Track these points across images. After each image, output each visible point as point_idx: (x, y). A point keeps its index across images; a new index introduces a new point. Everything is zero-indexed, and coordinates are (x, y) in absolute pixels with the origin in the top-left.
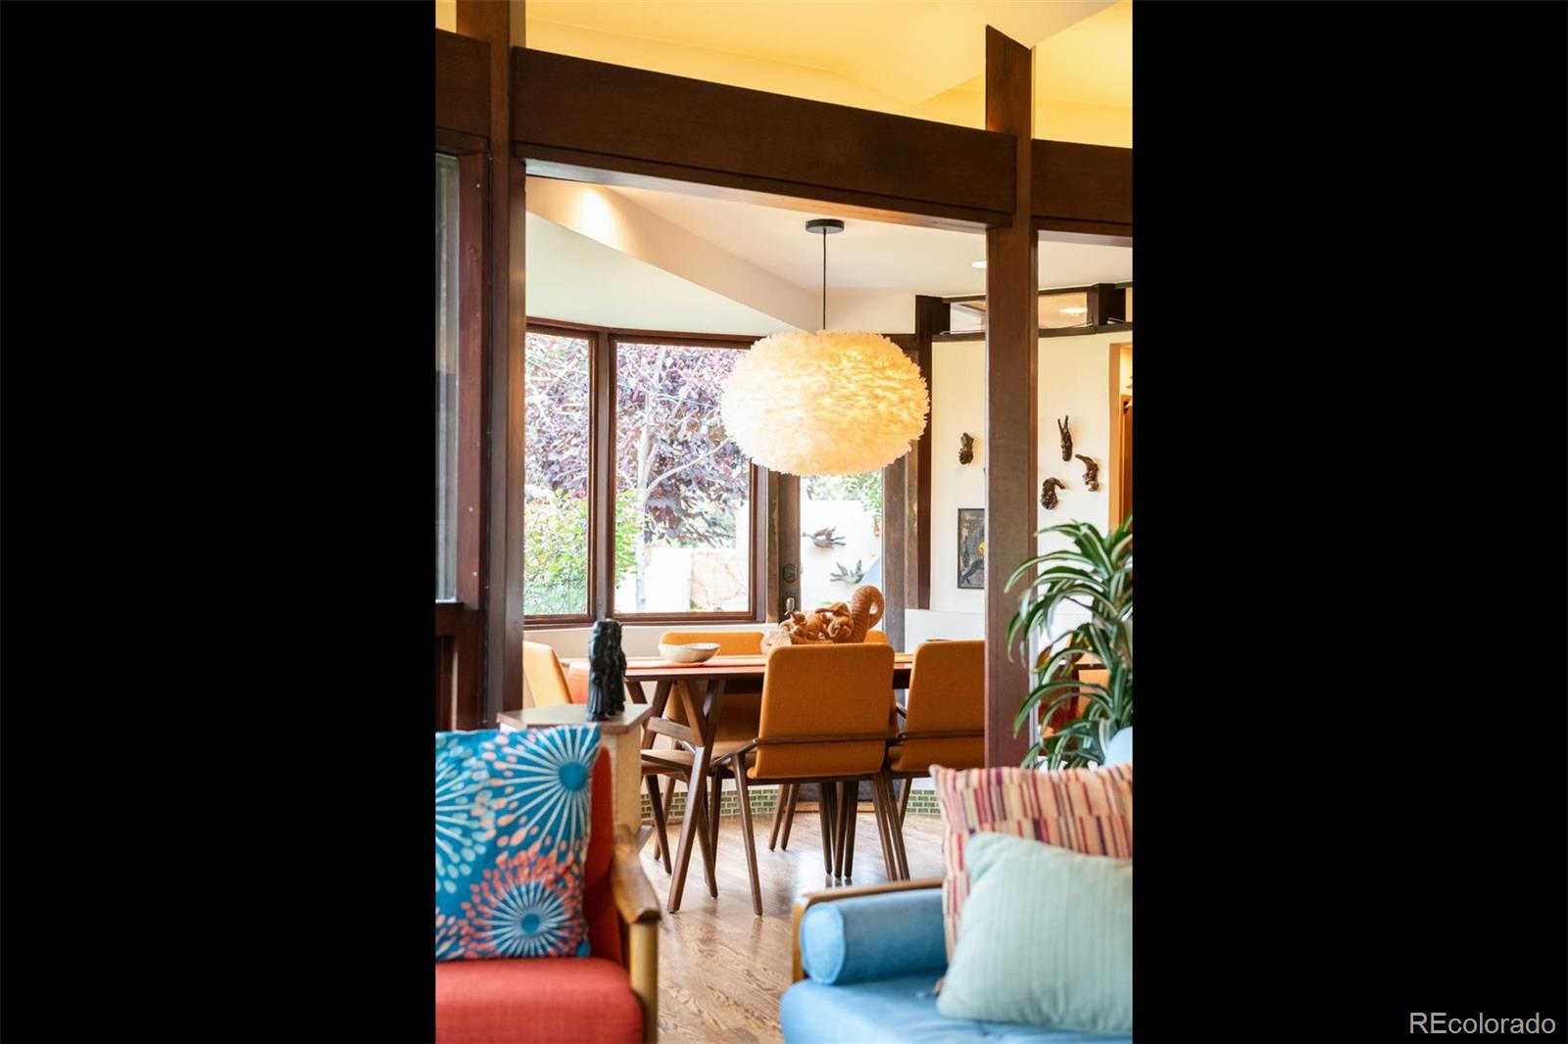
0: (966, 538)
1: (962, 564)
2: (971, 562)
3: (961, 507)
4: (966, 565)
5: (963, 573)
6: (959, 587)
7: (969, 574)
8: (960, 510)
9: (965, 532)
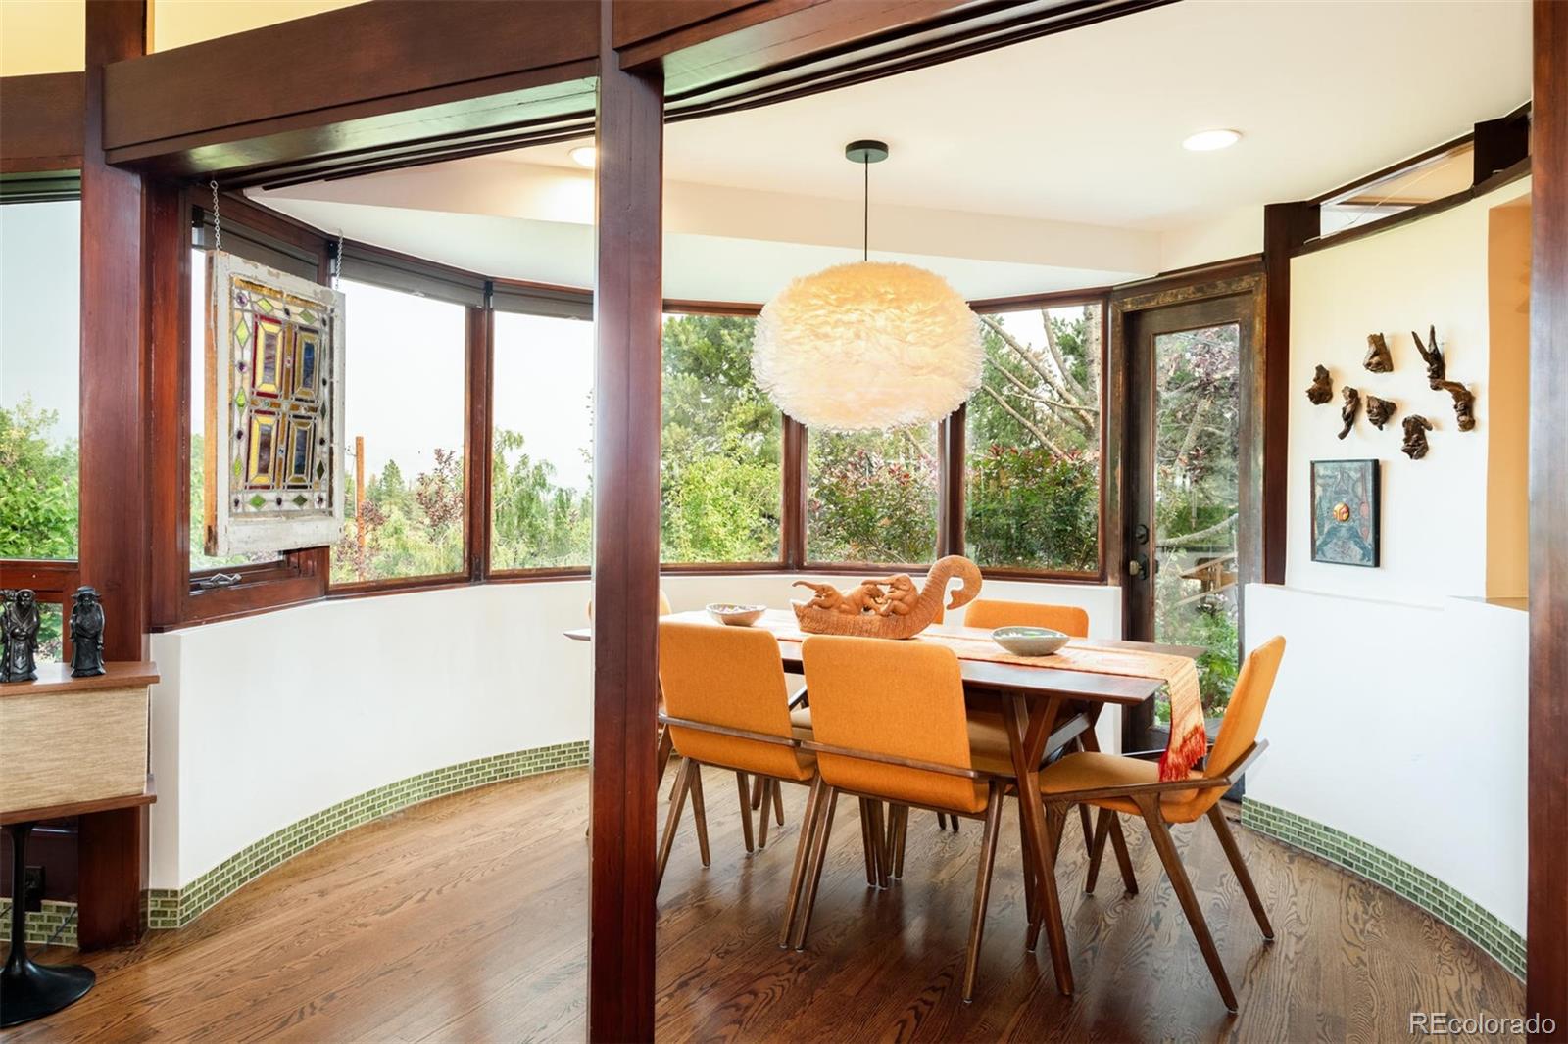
0: (1320, 498)
1: (1316, 532)
2: (1326, 530)
3: (1313, 460)
4: (1321, 533)
5: (1318, 543)
6: (1313, 559)
7: (1325, 543)
8: (1313, 464)
9: (1319, 491)
